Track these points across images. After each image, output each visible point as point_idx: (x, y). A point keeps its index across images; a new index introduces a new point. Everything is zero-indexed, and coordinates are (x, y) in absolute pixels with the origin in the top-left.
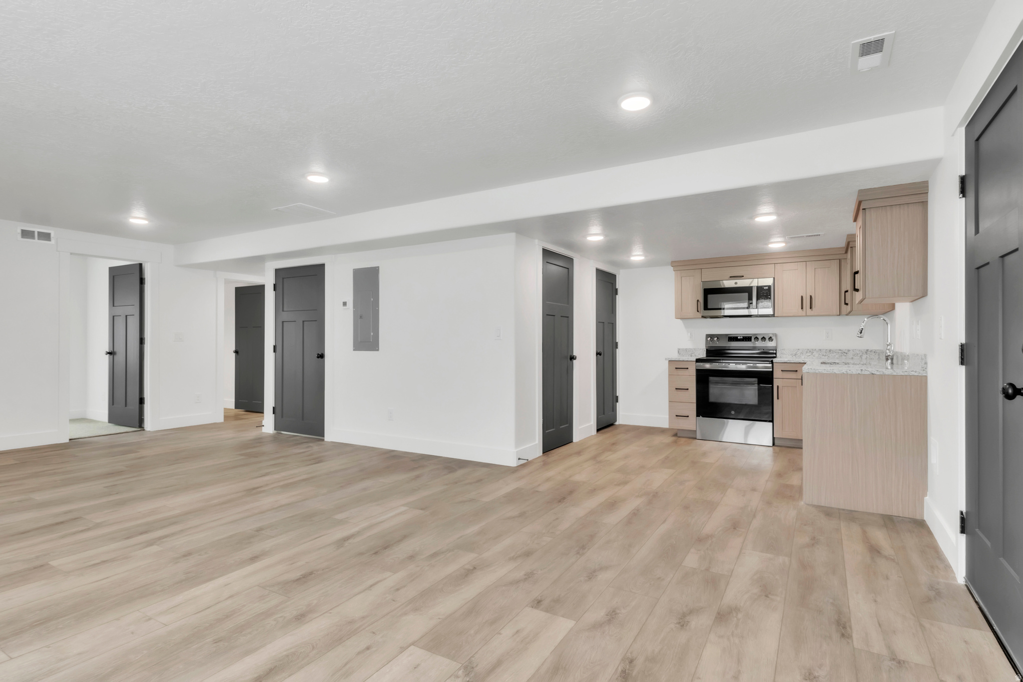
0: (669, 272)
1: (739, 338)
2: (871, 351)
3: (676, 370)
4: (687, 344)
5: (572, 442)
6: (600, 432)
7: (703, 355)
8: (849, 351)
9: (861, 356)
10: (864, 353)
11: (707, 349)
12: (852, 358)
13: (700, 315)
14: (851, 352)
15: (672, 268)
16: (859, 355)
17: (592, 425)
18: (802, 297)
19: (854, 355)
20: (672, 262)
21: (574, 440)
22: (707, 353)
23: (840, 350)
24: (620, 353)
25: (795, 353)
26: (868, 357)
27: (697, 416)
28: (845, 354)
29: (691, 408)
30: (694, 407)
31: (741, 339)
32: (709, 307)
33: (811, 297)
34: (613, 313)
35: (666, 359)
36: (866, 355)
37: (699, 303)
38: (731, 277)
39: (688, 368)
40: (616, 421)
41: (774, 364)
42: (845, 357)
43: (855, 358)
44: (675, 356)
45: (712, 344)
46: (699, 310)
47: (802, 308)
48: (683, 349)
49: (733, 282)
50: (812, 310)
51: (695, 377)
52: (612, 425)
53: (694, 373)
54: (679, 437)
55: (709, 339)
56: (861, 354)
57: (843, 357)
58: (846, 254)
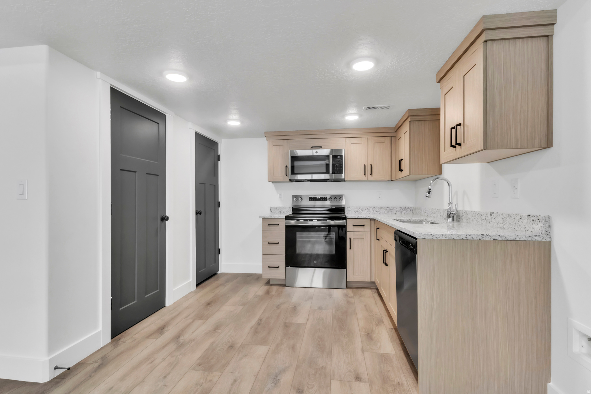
0: (263, 143)
1: (317, 198)
2: (408, 208)
3: (268, 226)
4: (277, 203)
5: (165, 306)
6: (201, 286)
7: (290, 212)
8: (393, 208)
9: (401, 212)
10: (404, 209)
11: (293, 208)
12: (396, 213)
13: (287, 179)
14: (395, 208)
15: (266, 138)
16: (400, 211)
17: (191, 281)
18: (365, 165)
19: (397, 211)
20: (265, 132)
21: (167, 304)
22: (293, 210)
23: (388, 207)
24: (222, 212)
25: (357, 210)
26: (406, 212)
27: (286, 266)
28: (391, 210)
29: (281, 260)
30: (283, 258)
31: (319, 199)
32: (295, 172)
33: (371, 165)
34: (215, 176)
35: (260, 217)
36: (405, 211)
37: (287, 169)
38: (312, 147)
39: (278, 225)
40: (219, 270)
41: (347, 220)
42: (391, 213)
43: (398, 213)
44: (268, 214)
45: (296, 203)
46: (287, 174)
47: (365, 174)
48: (274, 208)
49: (315, 151)
50: (372, 176)
51: (284, 232)
52: (215, 274)
53: (284, 229)
54: (271, 285)
55: (295, 199)
56: (401, 210)
57: (390, 212)
58: (395, 133)
